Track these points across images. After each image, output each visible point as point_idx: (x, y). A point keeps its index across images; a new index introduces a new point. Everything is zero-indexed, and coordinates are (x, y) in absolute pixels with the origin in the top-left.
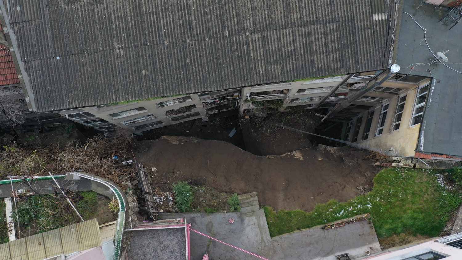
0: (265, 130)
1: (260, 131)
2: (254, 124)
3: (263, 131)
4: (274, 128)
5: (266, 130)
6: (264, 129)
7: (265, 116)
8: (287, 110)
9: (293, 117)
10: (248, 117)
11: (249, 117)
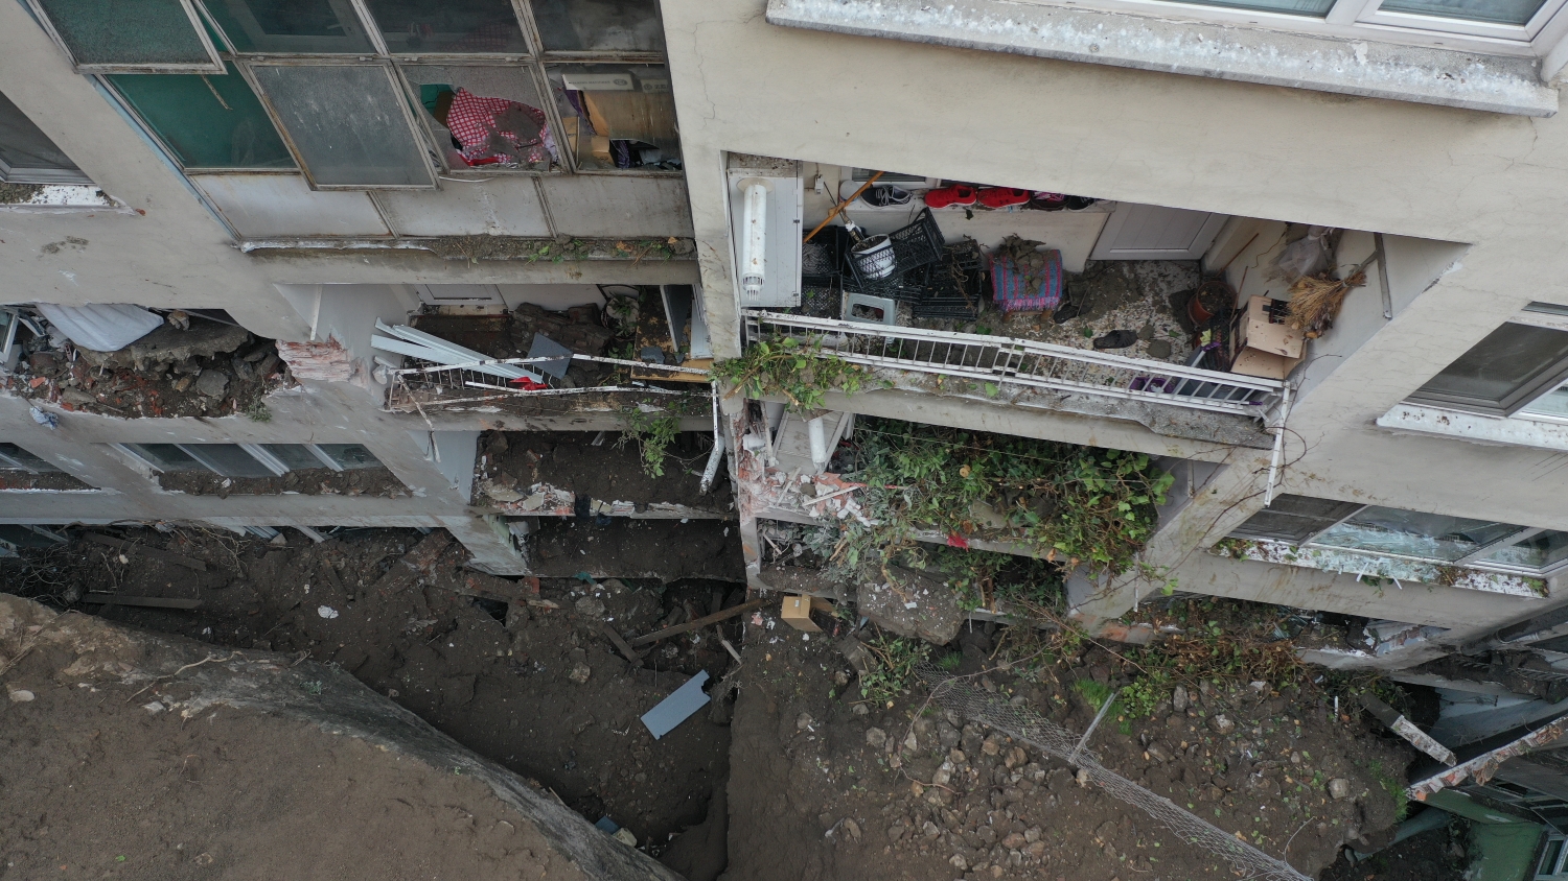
0: (915, 757)
1: (871, 749)
2: (842, 677)
3: (896, 763)
4: (1000, 760)
5: (929, 758)
6: (911, 742)
7: (942, 633)
8: (1139, 633)
9: (1179, 703)
10: (805, 615)
11: (816, 615)
